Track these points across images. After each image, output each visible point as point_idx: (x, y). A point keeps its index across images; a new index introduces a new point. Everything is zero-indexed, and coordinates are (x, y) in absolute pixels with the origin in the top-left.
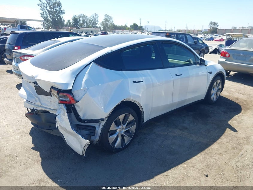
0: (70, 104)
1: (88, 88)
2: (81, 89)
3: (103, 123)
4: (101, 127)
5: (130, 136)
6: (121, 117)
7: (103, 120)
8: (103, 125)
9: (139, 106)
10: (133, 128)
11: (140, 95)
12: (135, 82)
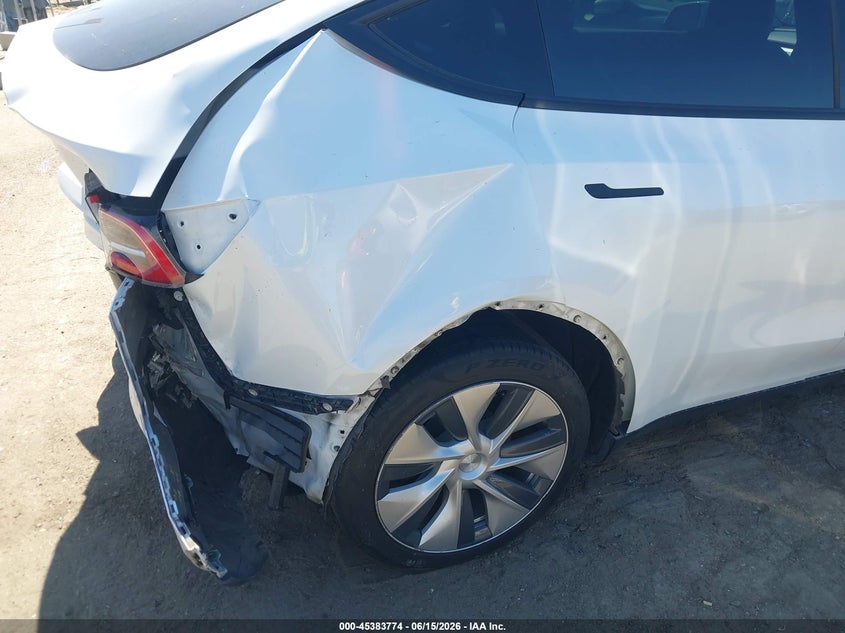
0: (163, 285)
1: (258, 203)
2: (219, 200)
3: (347, 421)
4: (338, 440)
5: (525, 500)
6: (471, 400)
7: (344, 403)
8: (348, 430)
9: (605, 343)
10: (550, 461)
11: (632, 269)
12: (599, 191)
